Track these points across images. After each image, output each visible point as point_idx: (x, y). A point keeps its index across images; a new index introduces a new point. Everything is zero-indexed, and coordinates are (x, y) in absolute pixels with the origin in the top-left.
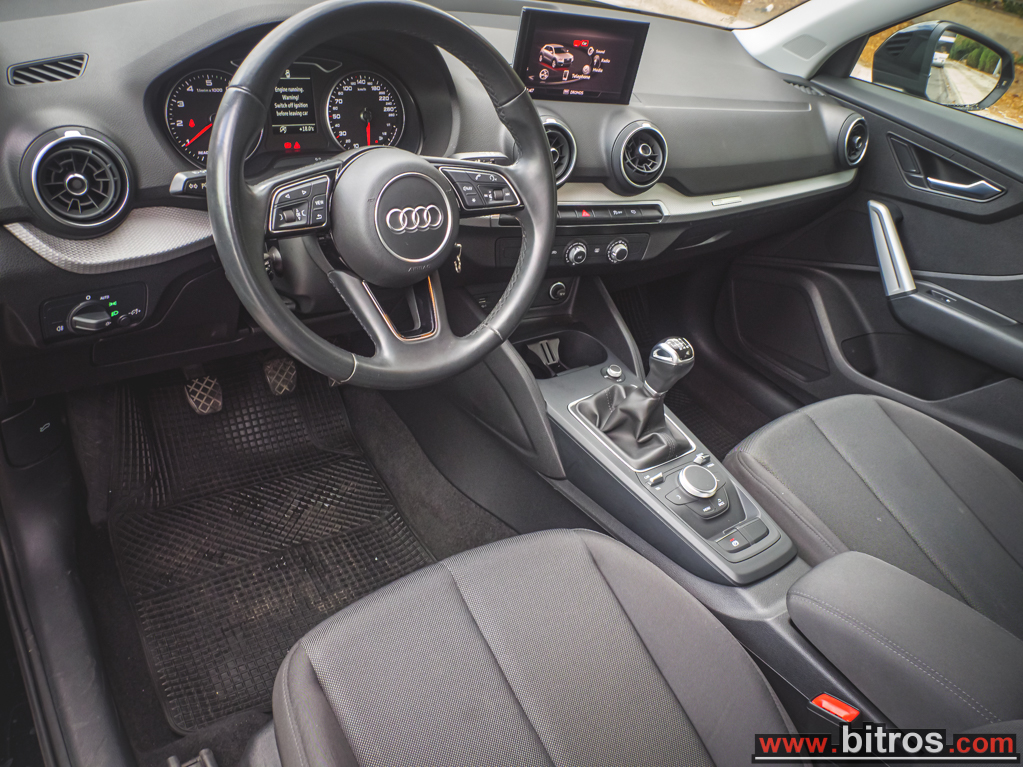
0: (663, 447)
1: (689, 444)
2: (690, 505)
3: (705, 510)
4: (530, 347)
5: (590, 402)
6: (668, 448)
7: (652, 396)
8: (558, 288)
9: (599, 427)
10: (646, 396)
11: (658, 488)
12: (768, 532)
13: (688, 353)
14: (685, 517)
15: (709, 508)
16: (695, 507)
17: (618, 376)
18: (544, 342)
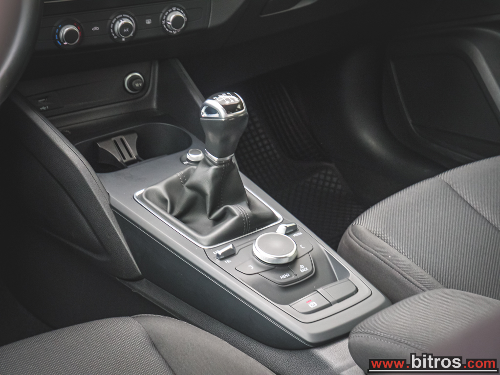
0: (235, 218)
1: (274, 215)
2: (264, 274)
3: (282, 277)
4: (100, 145)
5: (160, 188)
6: (240, 219)
7: (215, 164)
8: (134, 78)
9: (171, 212)
10: (209, 166)
11: (228, 261)
12: (357, 290)
13: (239, 107)
14: (258, 287)
15: (287, 275)
16: (269, 275)
17: (199, 159)
18: (117, 139)
